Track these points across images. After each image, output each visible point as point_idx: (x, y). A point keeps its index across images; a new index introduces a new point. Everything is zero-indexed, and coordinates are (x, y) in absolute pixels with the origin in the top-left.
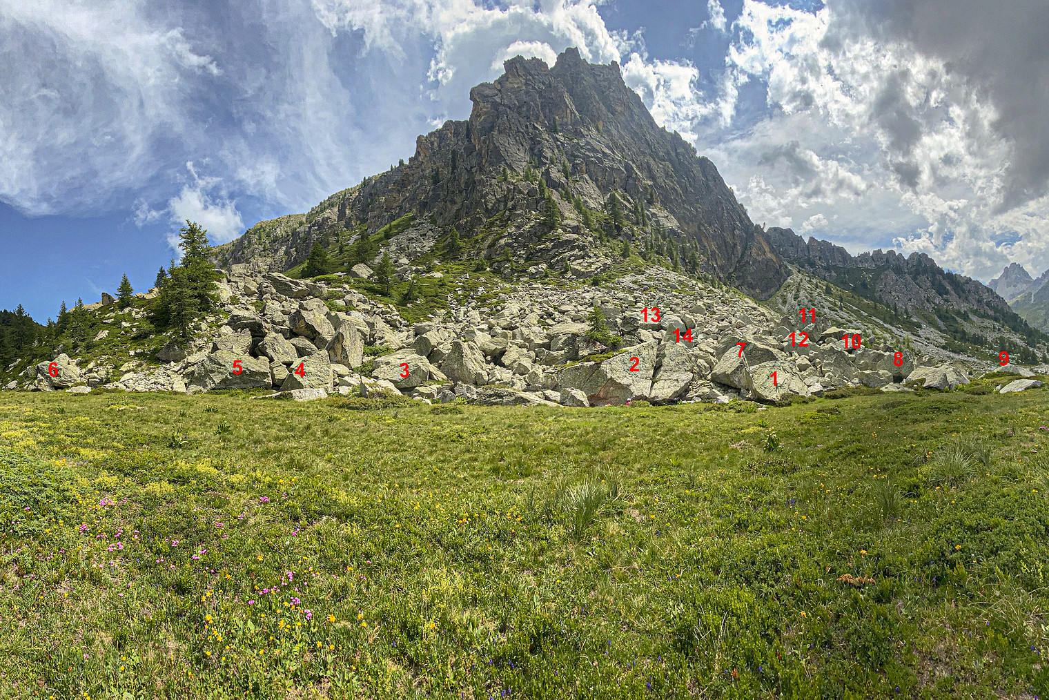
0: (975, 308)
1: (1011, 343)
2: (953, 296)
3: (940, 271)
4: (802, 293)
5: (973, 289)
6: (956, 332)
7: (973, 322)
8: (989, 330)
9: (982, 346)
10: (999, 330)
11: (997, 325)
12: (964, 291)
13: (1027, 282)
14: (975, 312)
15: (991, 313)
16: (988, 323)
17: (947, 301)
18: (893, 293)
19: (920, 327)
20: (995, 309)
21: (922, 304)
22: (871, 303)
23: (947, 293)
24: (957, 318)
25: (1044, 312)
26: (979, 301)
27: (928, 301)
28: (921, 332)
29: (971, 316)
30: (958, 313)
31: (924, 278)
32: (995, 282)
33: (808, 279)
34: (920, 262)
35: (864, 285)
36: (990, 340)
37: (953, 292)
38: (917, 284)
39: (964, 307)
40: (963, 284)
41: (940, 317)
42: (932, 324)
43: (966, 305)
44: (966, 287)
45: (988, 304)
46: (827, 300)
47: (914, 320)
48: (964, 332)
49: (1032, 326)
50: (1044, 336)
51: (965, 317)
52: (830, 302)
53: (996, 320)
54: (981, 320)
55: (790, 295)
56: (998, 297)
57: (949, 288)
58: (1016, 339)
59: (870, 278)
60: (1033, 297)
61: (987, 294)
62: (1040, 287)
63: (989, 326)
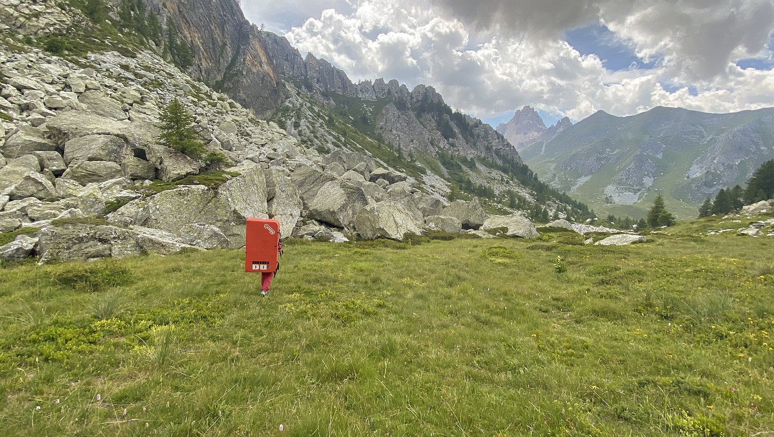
0: (483, 155)
1: (520, 198)
2: (460, 141)
3: (448, 110)
4: (303, 122)
5: (482, 134)
6: (460, 181)
7: (479, 172)
8: (496, 181)
9: (489, 198)
10: (507, 182)
11: (506, 177)
12: (472, 135)
13: (538, 130)
14: (483, 161)
15: (500, 162)
16: (496, 174)
17: (453, 145)
18: (394, 132)
19: (424, 173)
20: (504, 158)
21: (425, 147)
22: (375, 142)
23: (453, 136)
24: (462, 166)
25: (553, 166)
26: (488, 149)
27: (432, 144)
28: (425, 179)
29: (477, 165)
30: (464, 161)
31: (429, 116)
32: (504, 127)
33: (309, 105)
34: (426, 96)
35: (364, 120)
36: (497, 193)
37: (460, 136)
38: (421, 123)
39: (471, 154)
40: (472, 127)
41: (443, 164)
42: (436, 171)
43: (473, 152)
44: (476, 131)
45: (497, 152)
46: (330, 134)
47: (419, 164)
48: (469, 182)
49: (541, 179)
50: (554, 193)
51: (472, 165)
52: (334, 136)
53: (505, 171)
54: (488, 170)
55: (289, 122)
56: (508, 145)
57: (456, 130)
58: (525, 193)
59: (370, 112)
60: (544, 148)
61: (497, 141)
62: (553, 137)
63: (496, 177)
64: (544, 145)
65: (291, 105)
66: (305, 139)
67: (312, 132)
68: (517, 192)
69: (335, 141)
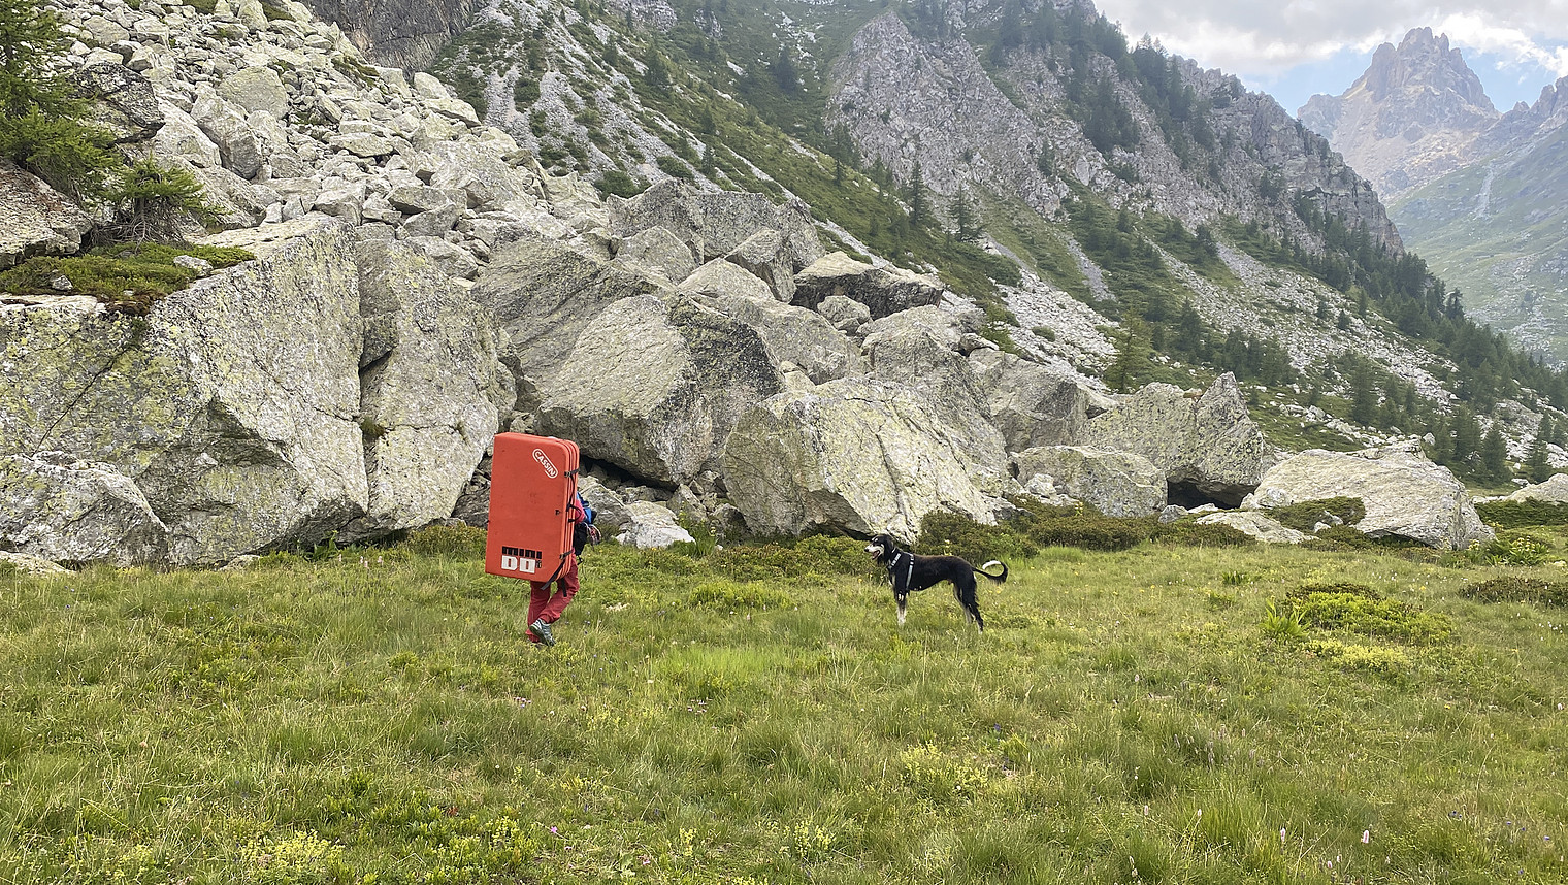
0: (1246, 217)
1: (1392, 386)
2: (1156, 158)
3: (1110, 42)
4: (550, 82)
5: (1244, 131)
6: (1156, 314)
7: (1228, 281)
8: (1298, 318)
9: (1271, 384)
10: (1343, 323)
11: (1336, 302)
12: (1203, 138)
13: (1466, 122)
14: (1248, 238)
15: (1312, 244)
16: (1296, 288)
17: (1126, 174)
18: (898, 122)
19: (1013, 279)
20: (1329, 229)
21: (1018, 179)
22: (823, 161)
23: (1130, 139)
24: (1165, 256)
25: (1522, 263)
26: (1267, 191)
27: (1044, 168)
28: (1015, 303)
29: (1226, 252)
30: (1173, 235)
31: (1036, 63)
32: (1329, 107)
33: (573, 17)
35: (784, 75)
36: (1300, 362)
37: (1156, 139)
38: (1004, 88)
39: (1197, 210)
40: (1204, 108)
41: (1091, 245)
42: (1057, 272)
43: (1208, 201)
44: (1220, 122)
45: (1303, 205)
46: (651, 127)
47: (991, 247)
48: (1190, 321)
49: (1477, 313)
50: (1528, 369)
51: (1201, 254)
52: (665, 136)
53: (1332, 277)
54: (1267, 273)
55: (497, 82)
56: (1346, 177)
57: (1141, 117)
58: (1412, 368)
59: (808, 45)
60: (1485, 194)
61: (1303, 160)
62: (1524, 152)
63: (1300, 301)
64: (1488, 181)
65: (506, 20)
66: (557, 145)
67: (584, 120)
68: (1382, 361)
69: (668, 153)
